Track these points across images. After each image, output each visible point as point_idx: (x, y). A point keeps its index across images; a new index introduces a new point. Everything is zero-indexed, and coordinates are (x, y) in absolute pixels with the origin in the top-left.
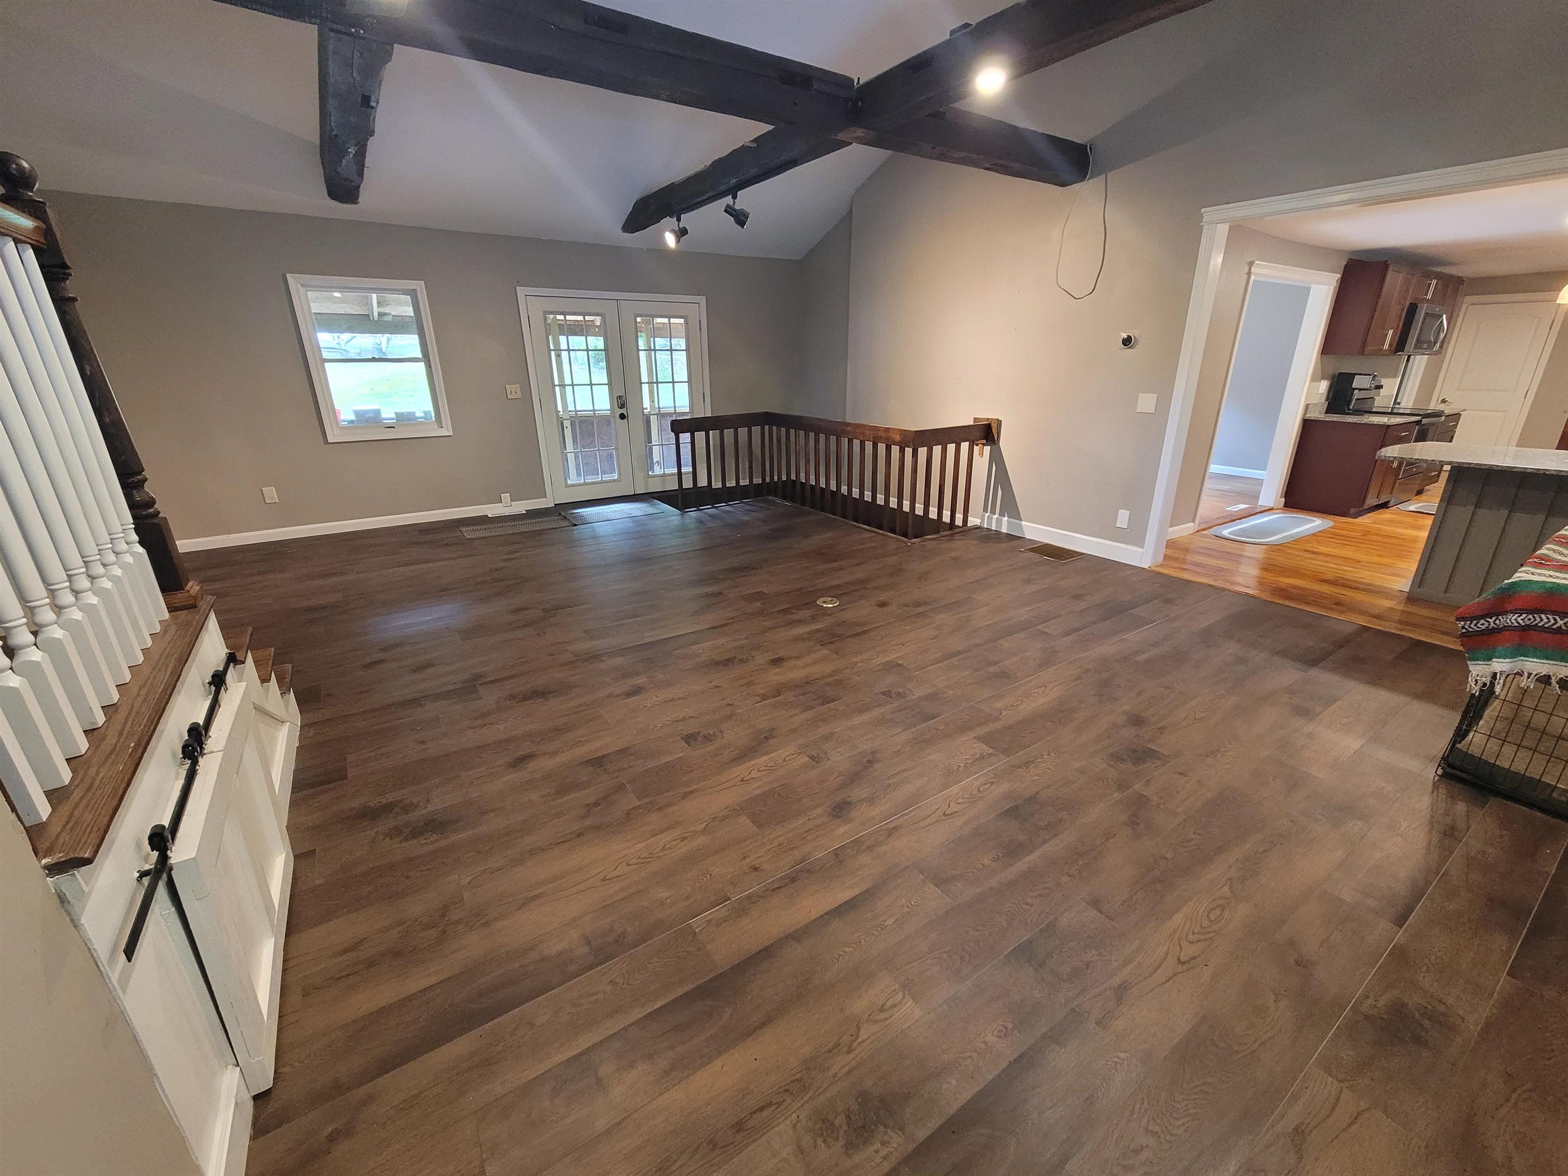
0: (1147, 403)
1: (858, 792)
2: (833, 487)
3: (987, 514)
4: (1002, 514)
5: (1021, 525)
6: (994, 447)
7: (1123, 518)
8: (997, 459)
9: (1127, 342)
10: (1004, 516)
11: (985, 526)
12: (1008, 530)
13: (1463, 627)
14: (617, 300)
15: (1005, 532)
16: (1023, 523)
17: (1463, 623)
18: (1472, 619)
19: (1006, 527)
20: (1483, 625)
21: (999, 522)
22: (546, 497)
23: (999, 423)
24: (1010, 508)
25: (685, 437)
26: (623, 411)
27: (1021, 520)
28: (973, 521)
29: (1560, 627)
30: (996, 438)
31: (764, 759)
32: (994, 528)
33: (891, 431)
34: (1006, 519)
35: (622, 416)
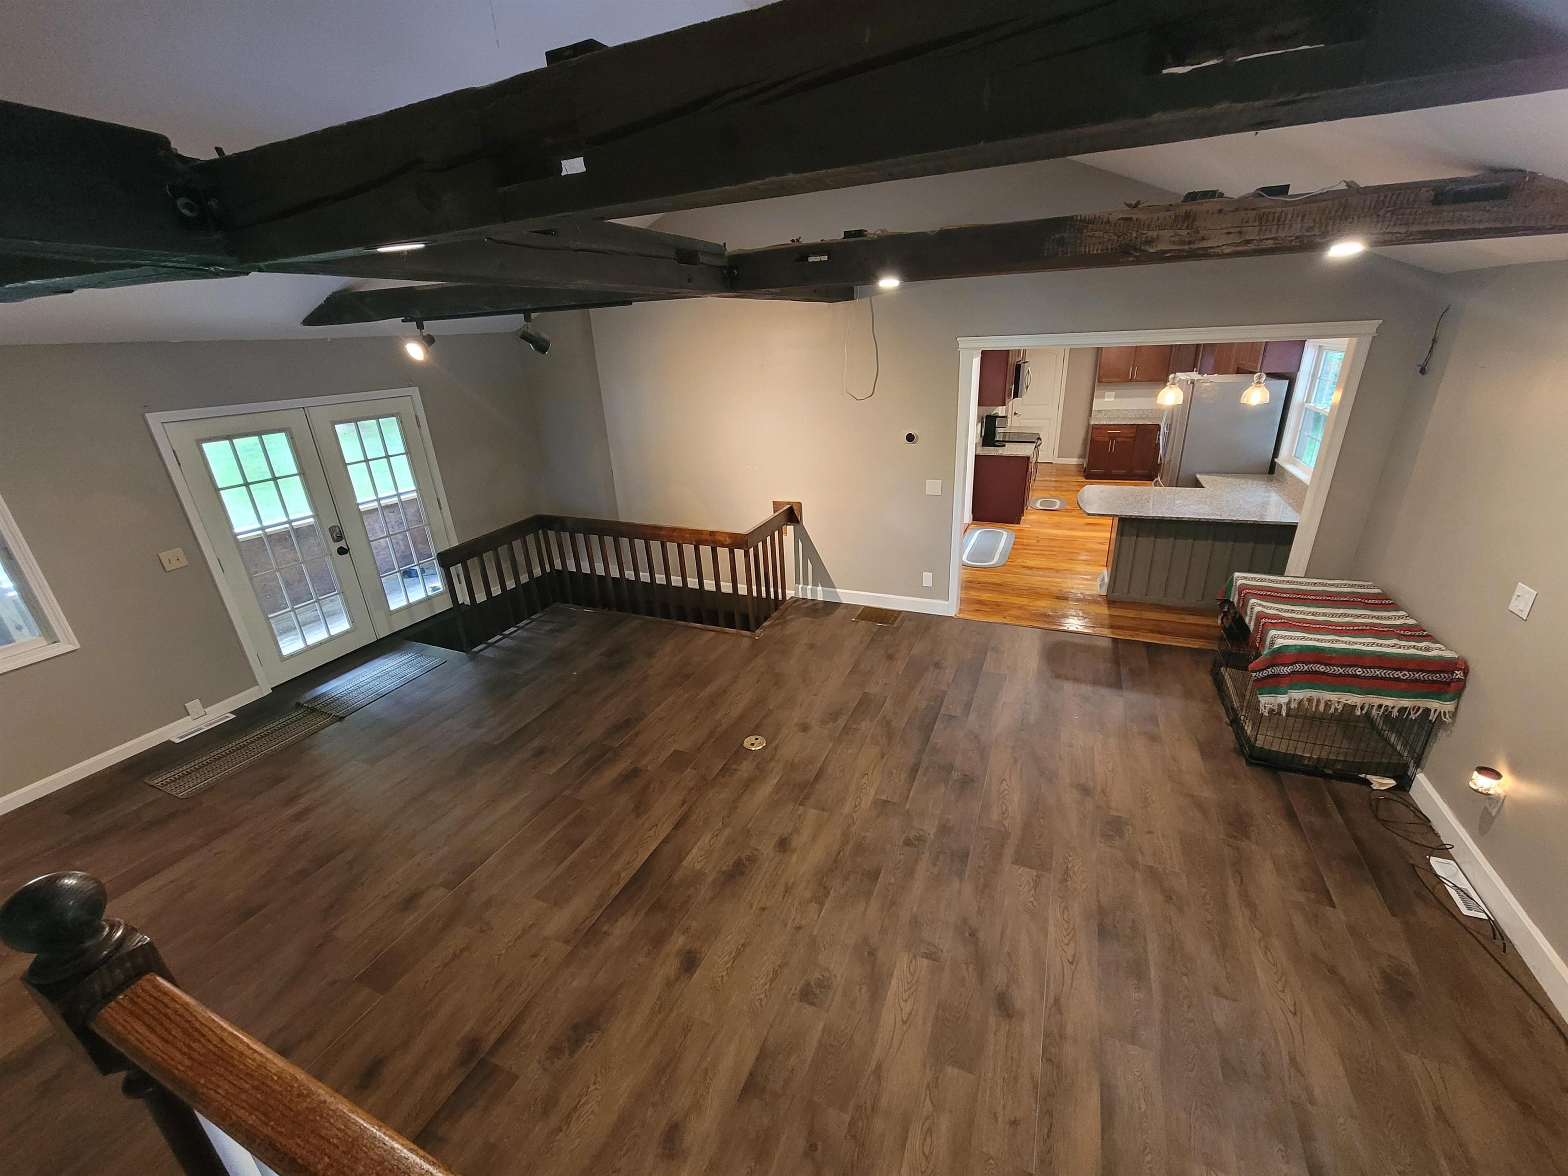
0: (933, 487)
1: (999, 976)
2: (615, 573)
3: (801, 586)
4: (815, 584)
5: (836, 592)
6: (797, 526)
7: (927, 579)
8: (802, 536)
9: (910, 438)
10: (818, 586)
11: (801, 597)
12: (824, 598)
13: (1255, 677)
14: (303, 408)
15: (822, 600)
16: (838, 590)
17: (1255, 674)
18: (1259, 671)
19: (822, 596)
20: (1265, 673)
21: (814, 592)
22: (257, 684)
23: (800, 504)
24: (822, 577)
25: (457, 570)
26: (342, 544)
27: (835, 588)
28: (790, 593)
29: (1306, 670)
30: (799, 519)
31: (894, 982)
32: (809, 597)
33: (717, 534)
34: (820, 588)
35: (342, 551)
